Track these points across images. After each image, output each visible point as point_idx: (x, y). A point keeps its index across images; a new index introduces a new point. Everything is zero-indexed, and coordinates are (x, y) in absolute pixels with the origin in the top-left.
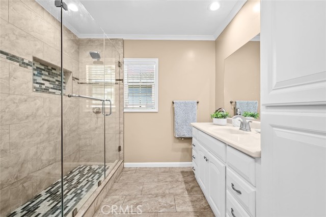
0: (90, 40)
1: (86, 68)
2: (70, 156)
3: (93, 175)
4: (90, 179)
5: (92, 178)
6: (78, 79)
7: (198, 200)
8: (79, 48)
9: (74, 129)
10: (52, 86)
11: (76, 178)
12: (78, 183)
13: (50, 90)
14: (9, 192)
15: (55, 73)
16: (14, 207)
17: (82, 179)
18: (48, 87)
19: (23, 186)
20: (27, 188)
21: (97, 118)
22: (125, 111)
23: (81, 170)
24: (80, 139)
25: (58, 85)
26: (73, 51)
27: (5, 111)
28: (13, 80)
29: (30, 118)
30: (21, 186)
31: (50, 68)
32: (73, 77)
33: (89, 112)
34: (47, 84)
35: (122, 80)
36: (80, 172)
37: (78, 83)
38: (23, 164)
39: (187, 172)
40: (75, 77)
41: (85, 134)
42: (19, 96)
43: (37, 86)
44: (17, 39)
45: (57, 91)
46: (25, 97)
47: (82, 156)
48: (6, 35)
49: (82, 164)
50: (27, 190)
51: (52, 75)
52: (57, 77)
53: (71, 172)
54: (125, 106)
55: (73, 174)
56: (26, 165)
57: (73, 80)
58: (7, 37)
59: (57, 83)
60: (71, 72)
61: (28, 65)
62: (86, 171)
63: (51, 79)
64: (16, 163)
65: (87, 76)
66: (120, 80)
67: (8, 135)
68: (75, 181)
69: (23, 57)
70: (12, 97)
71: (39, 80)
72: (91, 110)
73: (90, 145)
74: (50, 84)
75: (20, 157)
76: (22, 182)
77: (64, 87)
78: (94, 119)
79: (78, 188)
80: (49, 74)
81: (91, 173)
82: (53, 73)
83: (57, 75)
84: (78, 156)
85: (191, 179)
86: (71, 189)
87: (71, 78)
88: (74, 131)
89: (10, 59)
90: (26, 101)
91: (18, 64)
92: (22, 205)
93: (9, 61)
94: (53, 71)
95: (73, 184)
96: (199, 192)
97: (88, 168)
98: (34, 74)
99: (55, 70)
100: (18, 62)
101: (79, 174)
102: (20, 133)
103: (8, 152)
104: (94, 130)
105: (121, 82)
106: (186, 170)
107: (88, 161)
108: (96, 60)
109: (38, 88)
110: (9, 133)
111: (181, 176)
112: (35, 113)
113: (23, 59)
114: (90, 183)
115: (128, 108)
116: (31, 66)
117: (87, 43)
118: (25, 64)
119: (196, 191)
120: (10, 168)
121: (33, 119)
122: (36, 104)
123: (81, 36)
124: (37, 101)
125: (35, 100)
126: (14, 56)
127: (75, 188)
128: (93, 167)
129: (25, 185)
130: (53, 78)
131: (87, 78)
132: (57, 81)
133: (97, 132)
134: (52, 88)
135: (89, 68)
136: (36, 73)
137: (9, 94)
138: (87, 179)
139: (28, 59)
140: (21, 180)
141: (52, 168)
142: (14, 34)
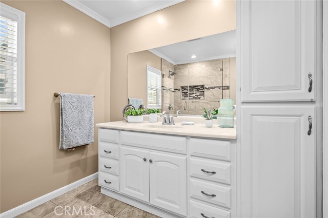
7: (131, 214)
39: (85, 193)
85: (100, 198)
96: (122, 206)
106: (80, 192)
111: (83, 202)
119: (119, 207)
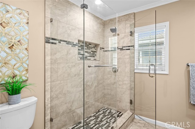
0: (111, 20)
1: (108, 40)
2: (98, 100)
3: (111, 118)
4: (108, 120)
5: (110, 120)
6: (104, 49)
8: (104, 27)
9: (101, 82)
10: (89, 55)
11: (101, 116)
12: (101, 121)
13: (88, 58)
14: (67, 117)
15: (90, 47)
16: (69, 126)
17: (104, 119)
18: (87, 56)
19: (73, 115)
20: (75, 116)
21: (115, 75)
22: (136, 71)
23: (104, 111)
24: (105, 89)
25: (92, 54)
26: (101, 30)
27: (65, 73)
28: (69, 55)
29: (77, 76)
30: (72, 115)
31: (88, 44)
32: (100, 48)
33: (110, 71)
34: (86, 54)
35: (133, 46)
36: (104, 112)
37: (104, 51)
38: (73, 102)
40: (102, 47)
41: (108, 86)
42: (71, 64)
43: (81, 56)
44: (71, 32)
45: (92, 58)
46: (74, 64)
47: (106, 101)
48: (66, 31)
49: (106, 106)
50: (75, 118)
51: (89, 48)
52: (92, 49)
53: (99, 111)
54: (135, 67)
55: (99, 113)
56: (74, 103)
57: (100, 49)
58: (66, 32)
59: (92, 53)
60: (99, 45)
61: (75, 45)
62: (107, 113)
63: (89, 51)
64: (70, 102)
65: (110, 45)
66: (131, 46)
67: (66, 86)
68: (99, 119)
69: (73, 41)
70: (68, 64)
71: (82, 52)
72: (111, 70)
73: (111, 94)
74: (88, 54)
75: (72, 98)
76: (72, 112)
77: (96, 54)
78: (113, 76)
79: (100, 125)
80: (87, 48)
81: (110, 116)
82: (89, 47)
83: (92, 48)
84: (103, 100)
86: (96, 125)
87: (99, 49)
88: (101, 83)
89: (68, 44)
90: (74, 66)
91: (71, 46)
92: (72, 126)
93: (67, 45)
94: (90, 46)
95: (98, 120)
97: (108, 111)
98: (79, 50)
99: (91, 44)
100: (71, 44)
101: (103, 114)
102: (72, 85)
103: (66, 95)
104: (113, 84)
105: (132, 47)
107: (110, 105)
108: (115, 33)
109: (81, 57)
110: (67, 84)
112: (79, 73)
113: (73, 43)
114: (108, 124)
115: (139, 69)
116: (77, 45)
117: (109, 22)
118: (74, 45)
120: (67, 104)
121: (78, 76)
122: (79, 67)
123: (105, 19)
124: (80, 65)
125: (79, 65)
126: (69, 42)
127: (99, 124)
128: (112, 111)
129: (74, 114)
130: (90, 50)
131: (110, 47)
132: (92, 51)
133: (115, 86)
134: (89, 56)
135: (111, 39)
136: (80, 48)
137: (67, 63)
138: (106, 120)
139: (76, 42)
140: (72, 111)
141: (88, 106)
142: (69, 29)
